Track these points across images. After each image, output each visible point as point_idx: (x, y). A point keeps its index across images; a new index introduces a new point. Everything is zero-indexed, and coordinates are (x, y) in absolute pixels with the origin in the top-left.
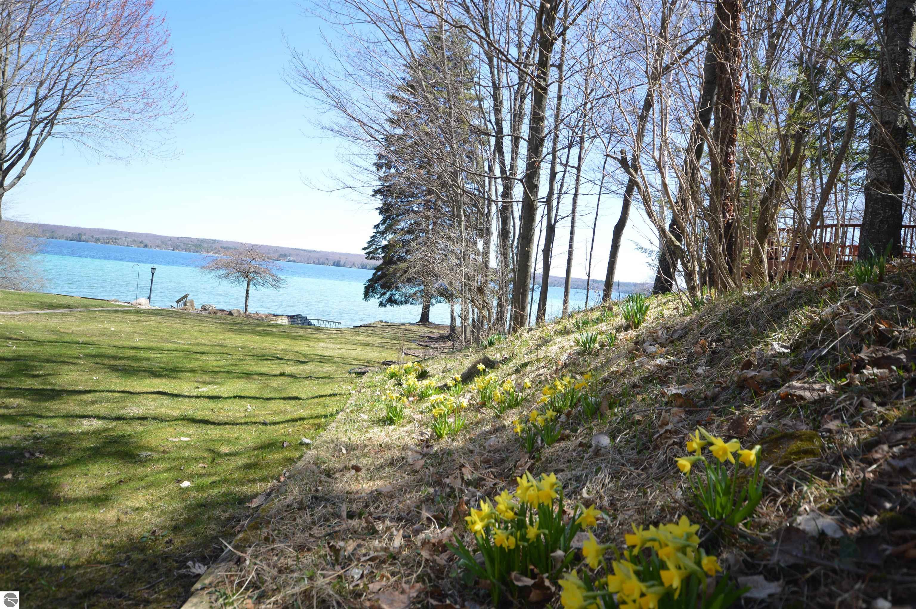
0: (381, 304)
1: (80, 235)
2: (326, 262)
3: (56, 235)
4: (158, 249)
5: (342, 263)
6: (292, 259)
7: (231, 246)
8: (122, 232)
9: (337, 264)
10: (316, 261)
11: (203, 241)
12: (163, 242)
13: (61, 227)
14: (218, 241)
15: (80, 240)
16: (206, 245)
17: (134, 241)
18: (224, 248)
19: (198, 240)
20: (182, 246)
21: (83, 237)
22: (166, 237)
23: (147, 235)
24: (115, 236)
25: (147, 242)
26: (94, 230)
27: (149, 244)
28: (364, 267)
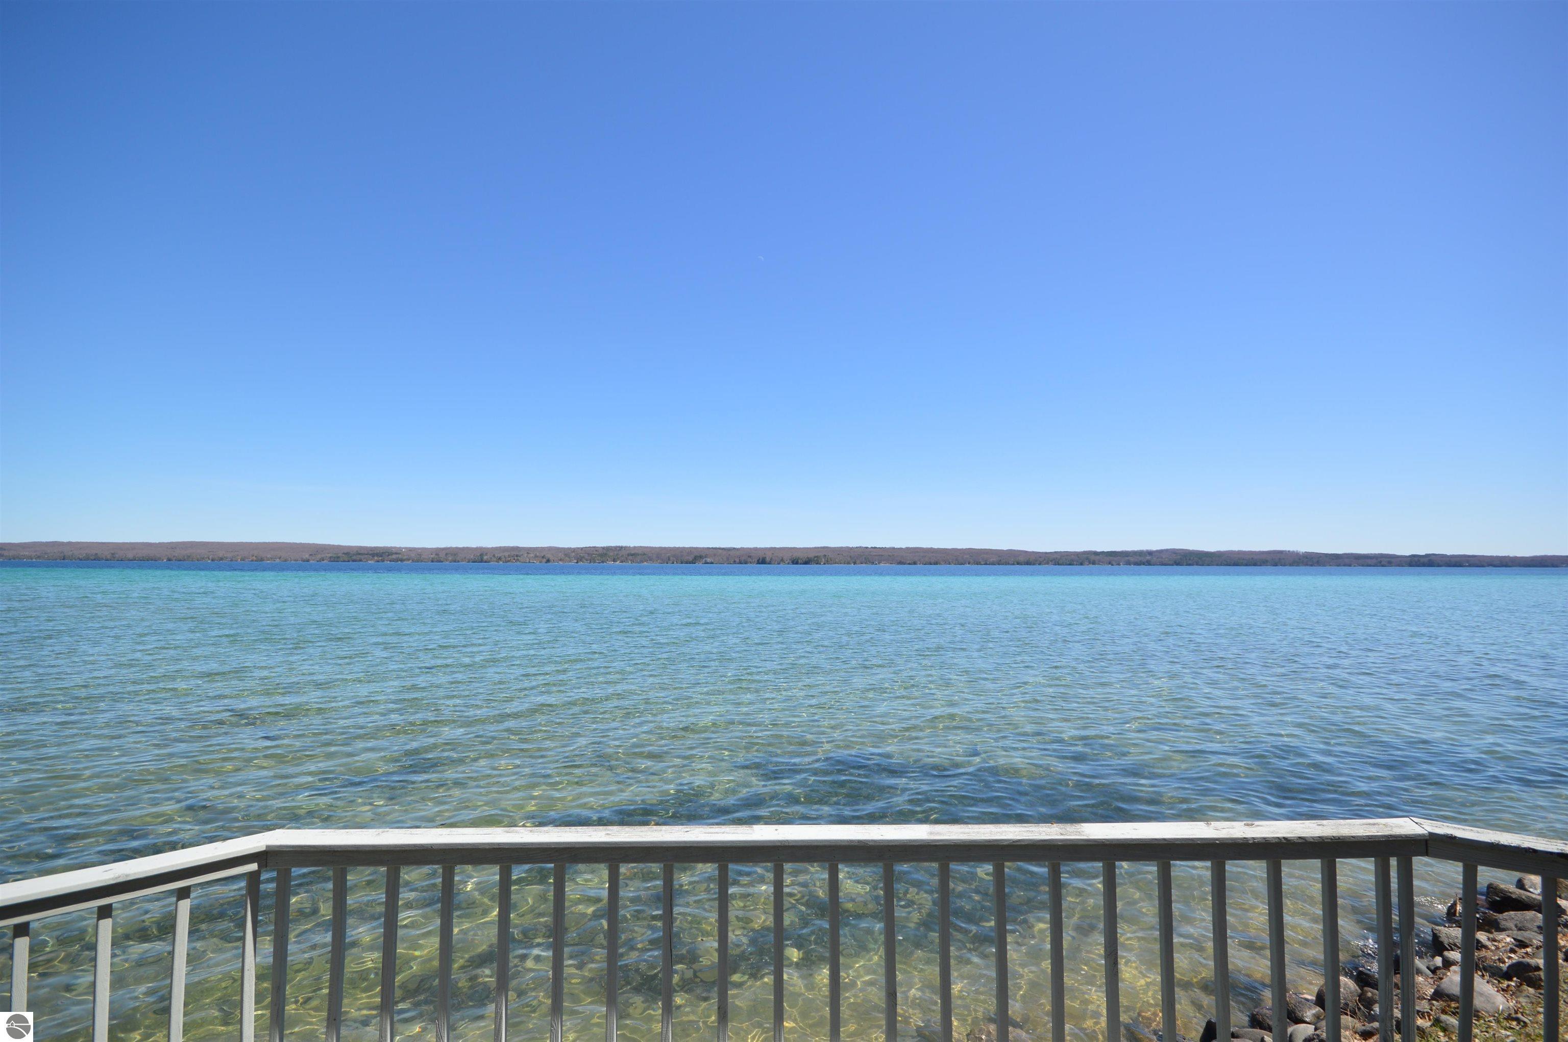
1: (482, 555)
2: (749, 560)
3: (458, 559)
4: (561, 563)
5: (768, 559)
6: (709, 560)
7: (640, 552)
9: (762, 561)
10: (737, 560)
11: (608, 549)
12: (566, 555)
13: (463, 549)
14: (626, 547)
15: (482, 561)
16: (611, 554)
17: (536, 556)
18: (632, 555)
19: (603, 548)
21: (485, 558)
22: (569, 549)
23: (550, 549)
25: (549, 556)
26: (496, 549)
27: (551, 558)
28: (795, 562)
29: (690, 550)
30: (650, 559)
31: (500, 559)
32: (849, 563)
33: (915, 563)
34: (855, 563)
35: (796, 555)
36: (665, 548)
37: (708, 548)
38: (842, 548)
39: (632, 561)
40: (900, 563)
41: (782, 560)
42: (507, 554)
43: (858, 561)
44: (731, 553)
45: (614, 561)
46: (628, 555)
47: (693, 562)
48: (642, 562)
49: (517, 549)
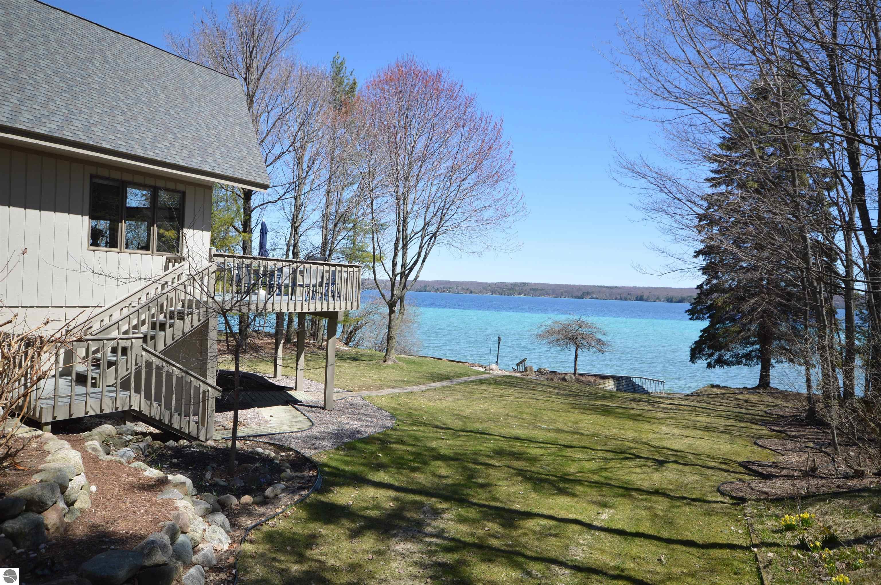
0: (709, 366)
1: (425, 287)
2: (629, 297)
4: (480, 294)
5: (645, 297)
6: (594, 296)
8: (454, 282)
9: (640, 299)
10: (619, 297)
11: (515, 285)
12: (484, 288)
14: (528, 284)
15: (425, 291)
16: (517, 288)
17: (463, 288)
18: (533, 290)
19: (511, 284)
20: (499, 289)
21: (428, 288)
22: (487, 283)
23: (472, 283)
24: (449, 286)
25: (472, 289)
27: (474, 291)
28: (670, 300)
29: (579, 288)
30: (547, 294)
31: (438, 289)
35: (671, 294)
36: (559, 285)
37: (594, 286)
39: (533, 295)
41: (658, 298)
42: (442, 286)
44: (614, 291)
45: (519, 294)
47: (582, 297)
48: (540, 295)
49: (449, 282)
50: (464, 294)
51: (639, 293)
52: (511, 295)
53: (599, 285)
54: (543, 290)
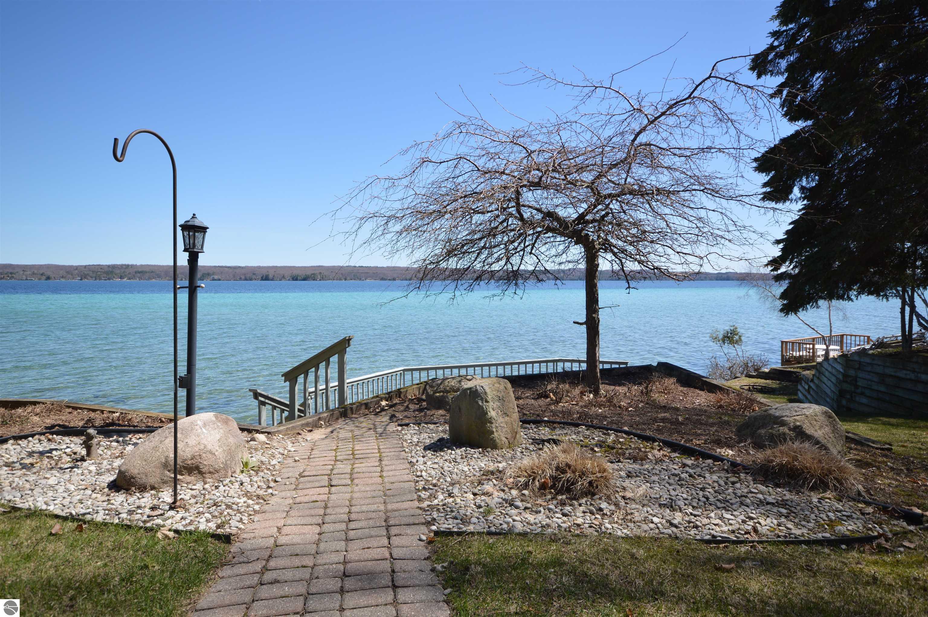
2: (254, 277)
4: (63, 280)
5: (271, 276)
6: (216, 277)
7: (147, 270)
8: (18, 266)
9: (266, 278)
10: (243, 277)
11: (114, 267)
12: (68, 272)
14: (132, 265)
16: (118, 271)
17: (34, 273)
18: (139, 272)
19: (109, 266)
20: (91, 273)
22: (71, 266)
23: (49, 267)
24: (10, 271)
25: (49, 273)
27: (52, 276)
28: (295, 278)
30: (159, 276)
32: (340, 279)
33: (394, 279)
34: (345, 279)
35: (295, 273)
37: (215, 267)
38: (334, 266)
39: (140, 278)
40: (382, 279)
41: (283, 277)
43: (348, 278)
45: (121, 278)
46: (136, 272)
48: (150, 278)
50: (37, 280)
51: (264, 273)
52: (109, 279)
53: (221, 265)
54: (152, 272)
